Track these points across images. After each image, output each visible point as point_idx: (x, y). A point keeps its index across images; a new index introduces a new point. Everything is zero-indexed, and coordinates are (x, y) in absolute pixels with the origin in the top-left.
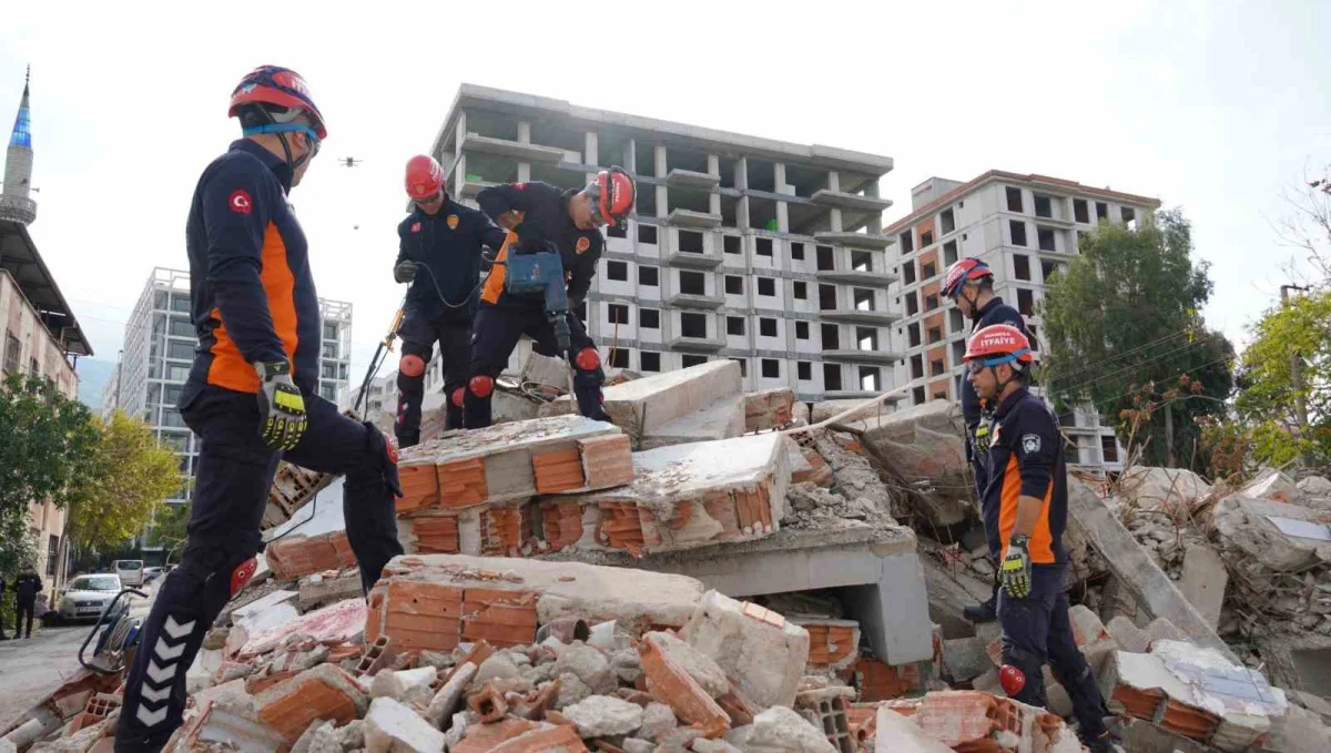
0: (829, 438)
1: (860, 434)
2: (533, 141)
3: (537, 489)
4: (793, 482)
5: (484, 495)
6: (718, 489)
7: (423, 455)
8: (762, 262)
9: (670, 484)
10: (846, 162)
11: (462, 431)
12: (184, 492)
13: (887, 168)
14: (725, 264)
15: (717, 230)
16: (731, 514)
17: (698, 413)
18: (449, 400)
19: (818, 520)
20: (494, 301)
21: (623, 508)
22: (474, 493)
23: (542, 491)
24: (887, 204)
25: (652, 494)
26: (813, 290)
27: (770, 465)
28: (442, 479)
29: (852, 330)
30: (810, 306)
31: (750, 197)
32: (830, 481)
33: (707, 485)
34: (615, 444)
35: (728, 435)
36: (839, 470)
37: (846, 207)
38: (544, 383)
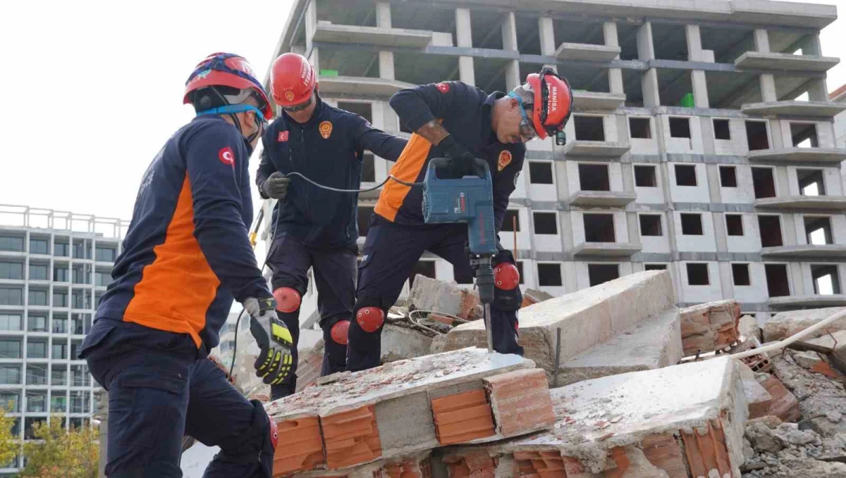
0: (788, 358)
1: (828, 352)
2: (395, 24)
3: (438, 438)
4: (750, 418)
5: (377, 450)
6: (661, 431)
7: (302, 406)
8: (678, 146)
9: (600, 427)
10: (778, 16)
11: (345, 373)
12: (16, 460)
13: (828, 18)
14: (633, 151)
15: (620, 111)
16: (678, 463)
17: (624, 337)
18: (327, 336)
19: (790, 465)
20: (391, 217)
21: (545, 458)
22: (364, 448)
23: (445, 442)
24: (832, 63)
25: (580, 440)
26: (744, 176)
27: (721, 397)
28: (328, 433)
29: (799, 220)
30: (742, 195)
31: (658, 69)
32: (795, 413)
33: (646, 426)
34: (530, 381)
35: (663, 363)
36: (804, 398)
37: (780, 71)
38: (434, 310)
